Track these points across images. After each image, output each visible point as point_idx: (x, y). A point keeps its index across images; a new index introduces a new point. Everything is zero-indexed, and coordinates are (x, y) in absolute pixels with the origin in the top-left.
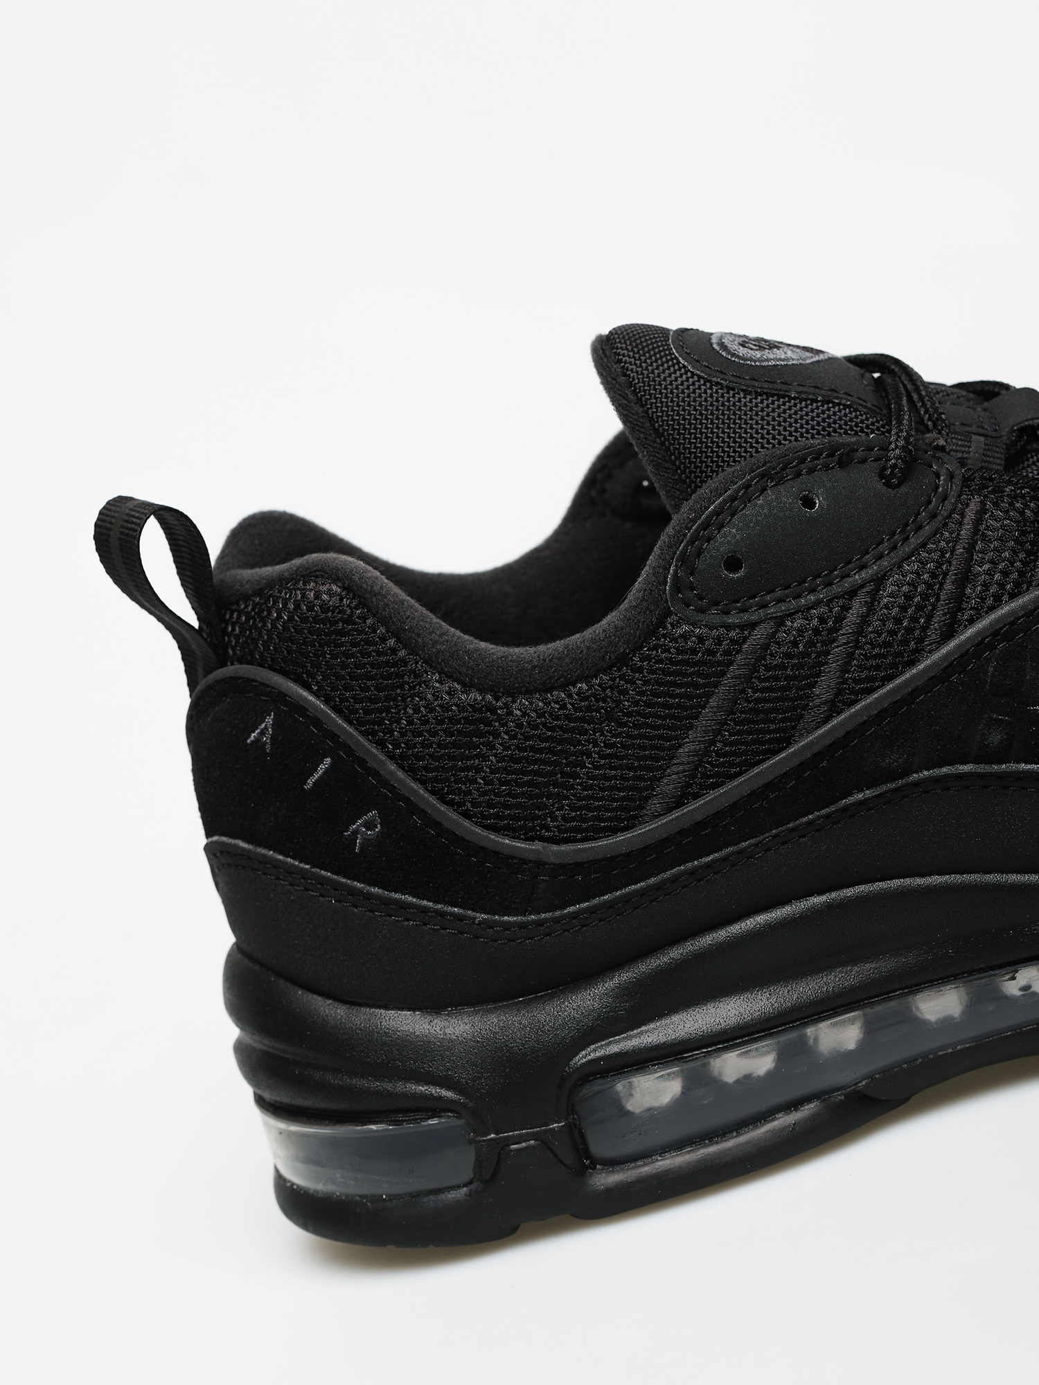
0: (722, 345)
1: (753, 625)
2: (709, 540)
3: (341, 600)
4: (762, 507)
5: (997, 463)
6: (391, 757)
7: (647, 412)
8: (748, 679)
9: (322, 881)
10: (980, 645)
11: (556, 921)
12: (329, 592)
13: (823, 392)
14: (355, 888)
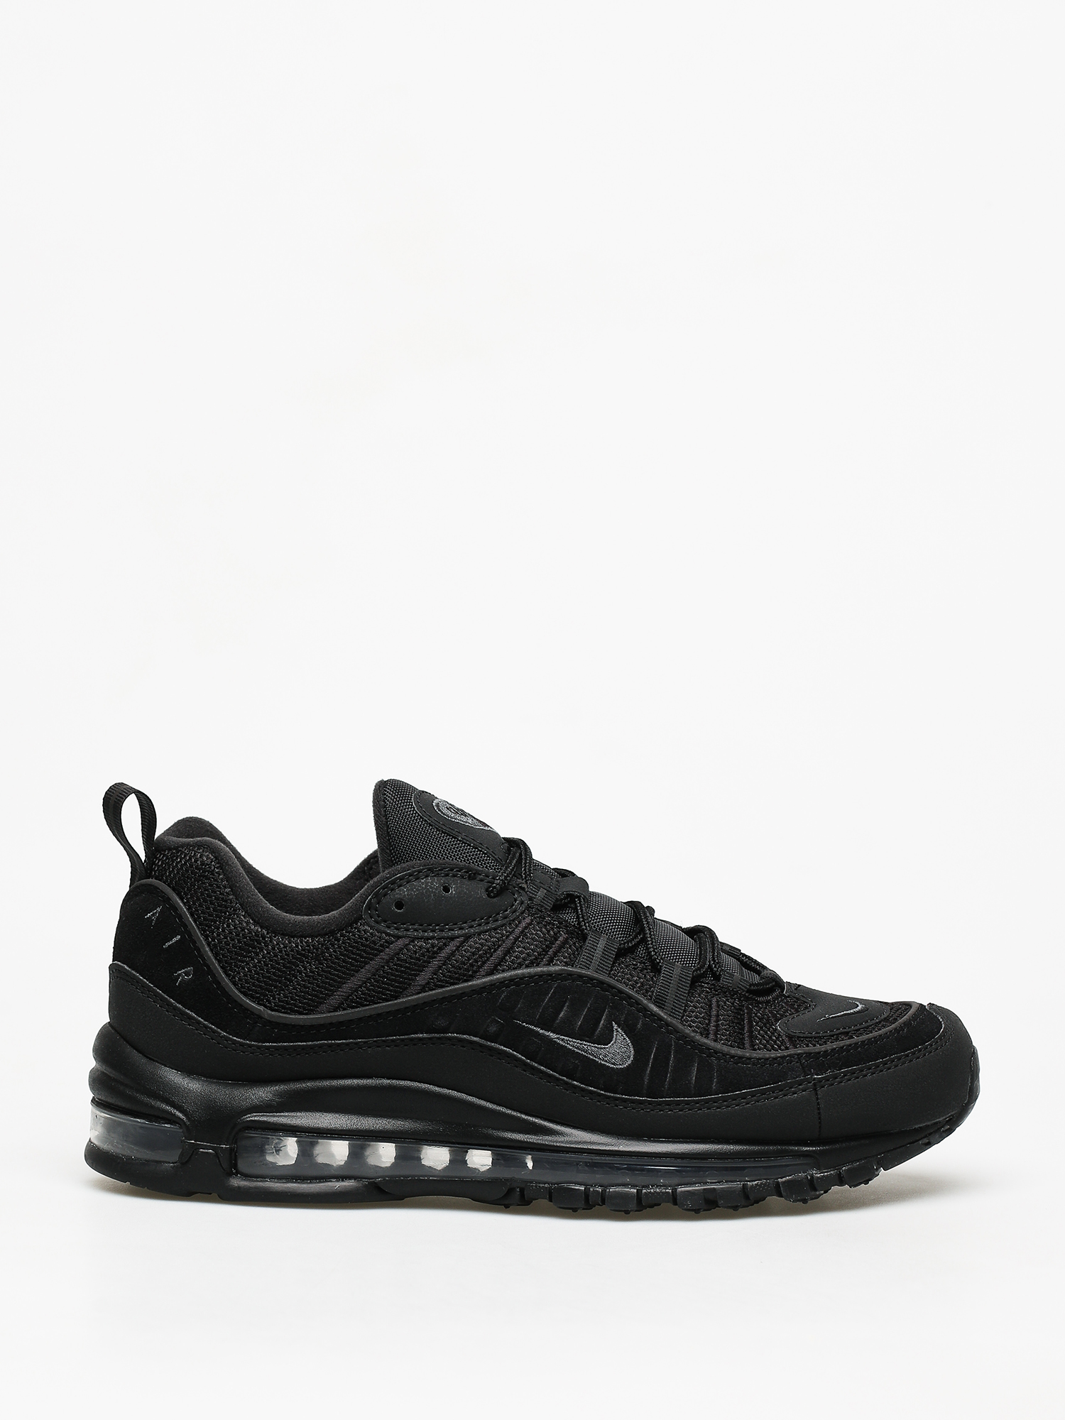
0: (438, 805)
1: (398, 937)
2: (392, 890)
3: (211, 862)
4: (423, 883)
5: (549, 905)
6: (209, 944)
7: (387, 823)
8: (388, 962)
9: (157, 995)
10: (502, 983)
11: (259, 1047)
12: (207, 857)
13: (475, 843)
14: (170, 1002)
